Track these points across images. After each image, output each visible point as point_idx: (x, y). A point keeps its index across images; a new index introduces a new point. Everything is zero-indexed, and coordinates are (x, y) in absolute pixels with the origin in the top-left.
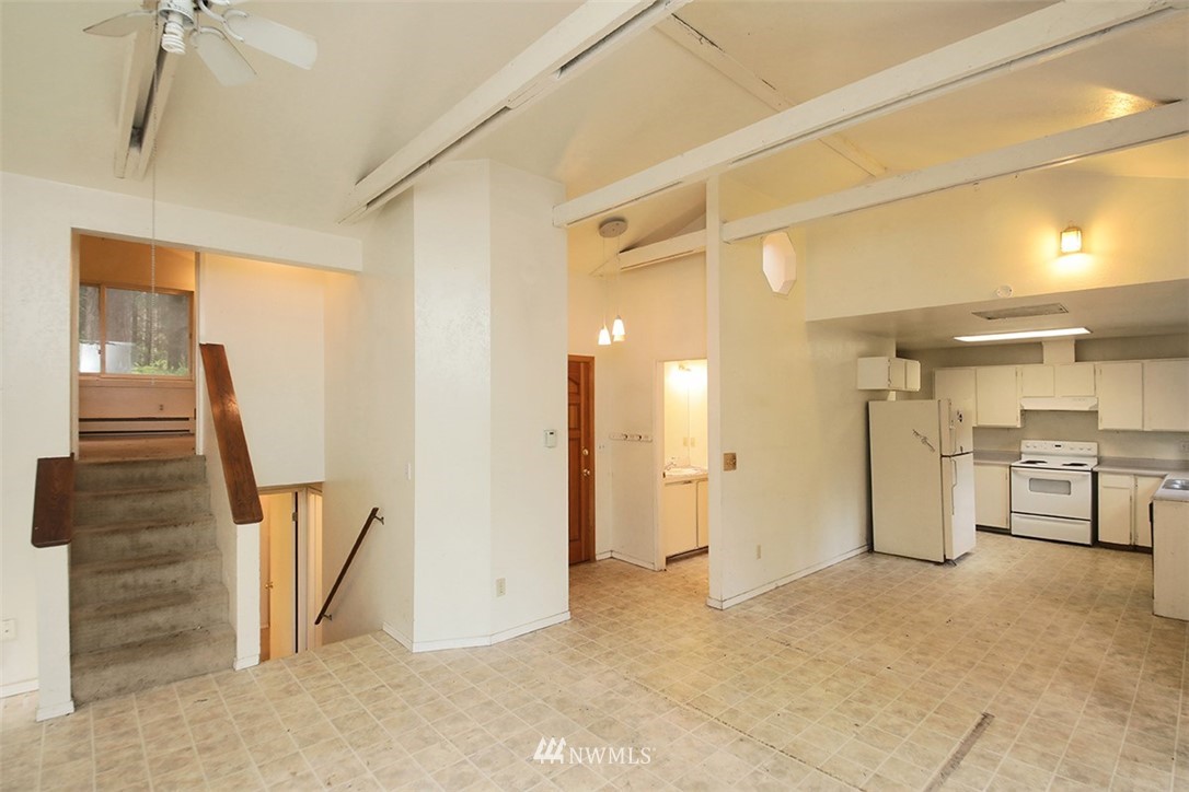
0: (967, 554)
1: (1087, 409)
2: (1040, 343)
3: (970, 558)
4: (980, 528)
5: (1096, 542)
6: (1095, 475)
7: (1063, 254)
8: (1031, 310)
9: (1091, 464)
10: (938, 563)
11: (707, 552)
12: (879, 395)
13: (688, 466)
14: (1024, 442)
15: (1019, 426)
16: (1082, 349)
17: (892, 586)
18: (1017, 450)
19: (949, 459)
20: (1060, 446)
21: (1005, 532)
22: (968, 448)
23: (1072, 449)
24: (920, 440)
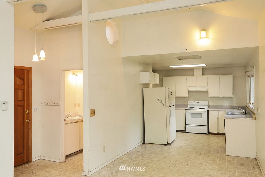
0: (174, 140)
1: (205, 90)
2: (193, 69)
3: (175, 142)
4: (177, 131)
5: (209, 133)
6: (208, 111)
7: (201, 38)
8: (192, 57)
9: (207, 108)
10: (165, 145)
11: (83, 151)
12: (146, 85)
13: (77, 115)
14: (189, 101)
15: (187, 96)
16: (204, 71)
17: (151, 155)
18: (187, 104)
19: (168, 108)
20: (198, 102)
21: (184, 131)
22: (174, 104)
23: (202, 103)
24: (159, 101)
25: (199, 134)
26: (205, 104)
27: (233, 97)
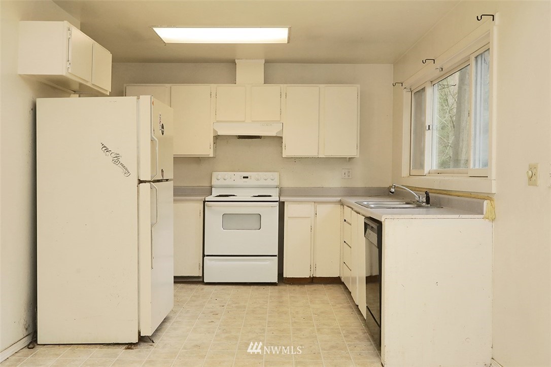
0: (166, 320)
1: (274, 134)
2: (233, 62)
3: (168, 325)
5: (282, 280)
6: (282, 205)
9: (274, 195)
10: (130, 345)
14: (215, 174)
15: (211, 155)
18: (207, 184)
19: (148, 184)
20: (247, 177)
21: (198, 280)
22: (169, 174)
23: (258, 180)
24: (109, 158)
25: (248, 287)
26: (269, 183)
27: (358, 156)
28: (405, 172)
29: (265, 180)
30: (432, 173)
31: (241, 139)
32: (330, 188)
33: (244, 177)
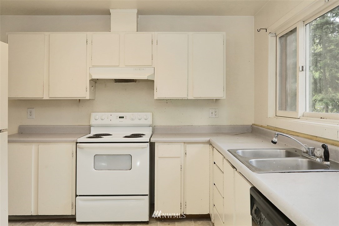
14: (93, 114)
15: (88, 97)
18: (86, 124)
20: (123, 117)
26: (143, 122)
27: (225, 98)
28: (271, 112)
29: (140, 119)
30: (305, 117)
31: (118, 83)
32: (199, 126)
33: (120, 117)
